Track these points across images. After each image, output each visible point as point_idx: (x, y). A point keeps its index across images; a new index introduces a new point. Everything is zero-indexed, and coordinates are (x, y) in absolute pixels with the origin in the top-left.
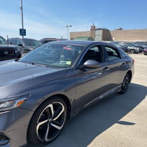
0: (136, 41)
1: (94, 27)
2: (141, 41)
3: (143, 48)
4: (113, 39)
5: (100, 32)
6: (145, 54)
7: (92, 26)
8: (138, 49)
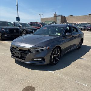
0: (82, 23)
1: (56, 14)
2: (84, 23)
3: (86, 27)
4: (68, 22)
5: (60, 18)
6: (88, 31)
7: (54, 14)
8: (83, 28)
